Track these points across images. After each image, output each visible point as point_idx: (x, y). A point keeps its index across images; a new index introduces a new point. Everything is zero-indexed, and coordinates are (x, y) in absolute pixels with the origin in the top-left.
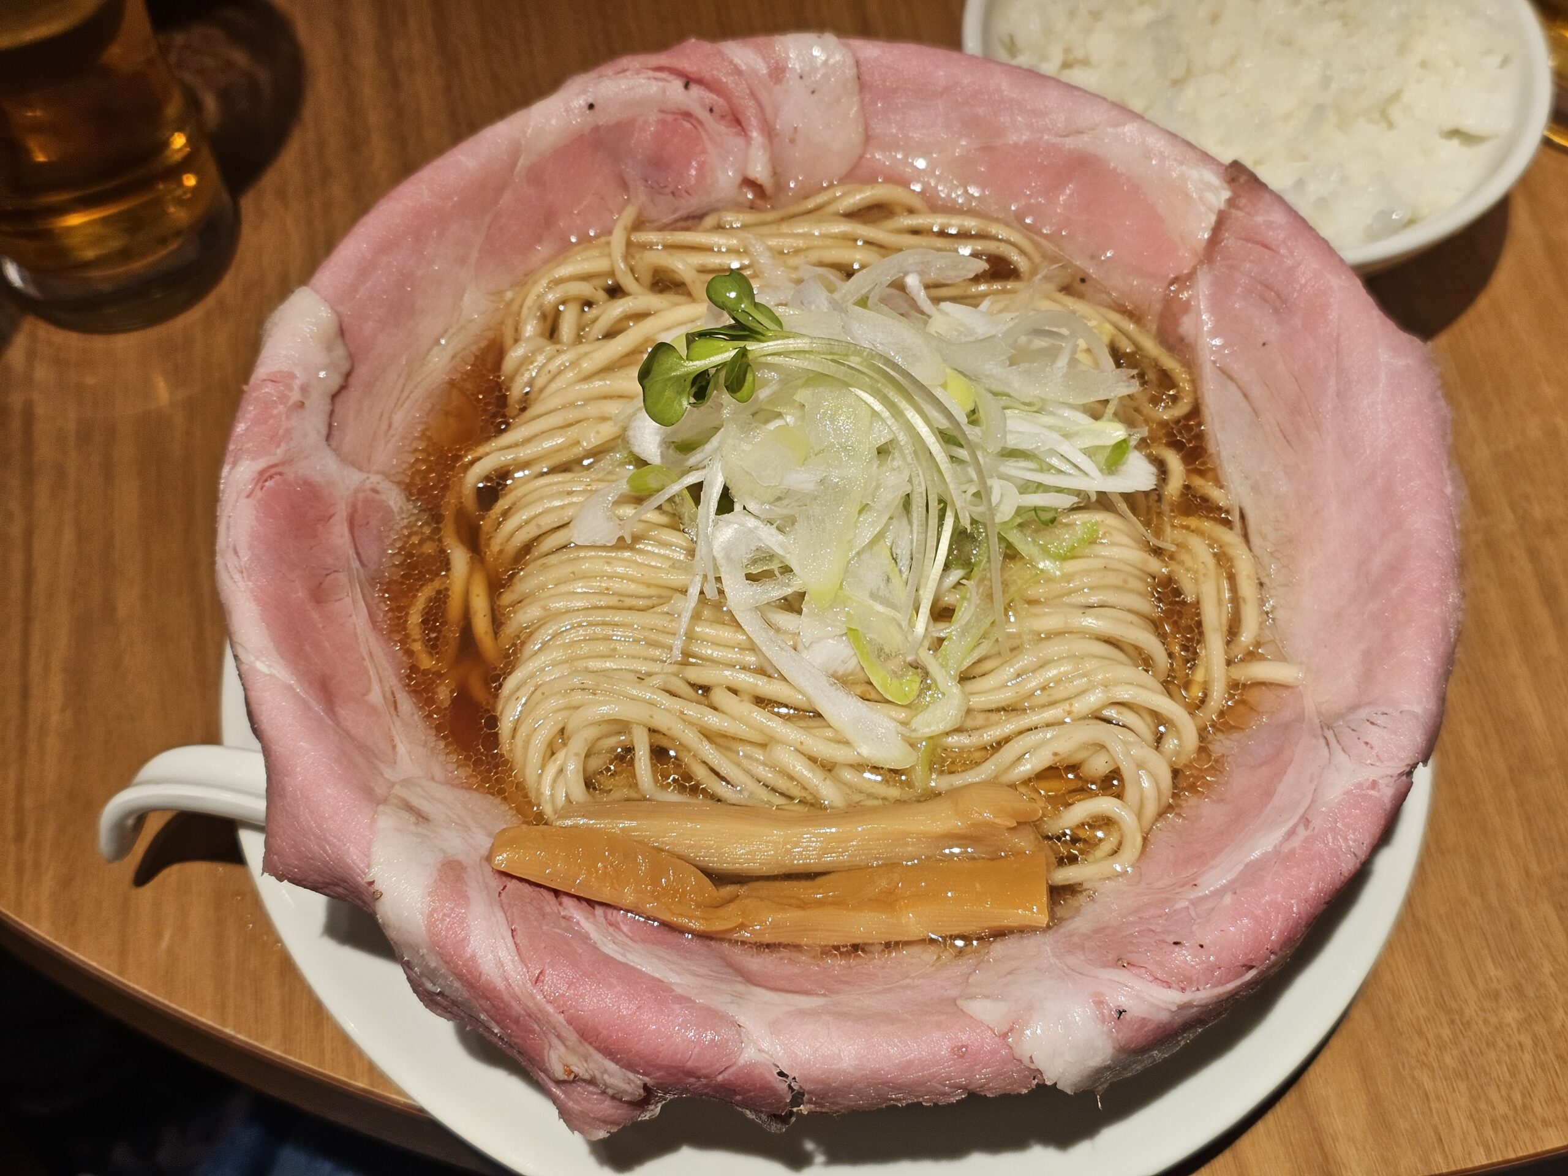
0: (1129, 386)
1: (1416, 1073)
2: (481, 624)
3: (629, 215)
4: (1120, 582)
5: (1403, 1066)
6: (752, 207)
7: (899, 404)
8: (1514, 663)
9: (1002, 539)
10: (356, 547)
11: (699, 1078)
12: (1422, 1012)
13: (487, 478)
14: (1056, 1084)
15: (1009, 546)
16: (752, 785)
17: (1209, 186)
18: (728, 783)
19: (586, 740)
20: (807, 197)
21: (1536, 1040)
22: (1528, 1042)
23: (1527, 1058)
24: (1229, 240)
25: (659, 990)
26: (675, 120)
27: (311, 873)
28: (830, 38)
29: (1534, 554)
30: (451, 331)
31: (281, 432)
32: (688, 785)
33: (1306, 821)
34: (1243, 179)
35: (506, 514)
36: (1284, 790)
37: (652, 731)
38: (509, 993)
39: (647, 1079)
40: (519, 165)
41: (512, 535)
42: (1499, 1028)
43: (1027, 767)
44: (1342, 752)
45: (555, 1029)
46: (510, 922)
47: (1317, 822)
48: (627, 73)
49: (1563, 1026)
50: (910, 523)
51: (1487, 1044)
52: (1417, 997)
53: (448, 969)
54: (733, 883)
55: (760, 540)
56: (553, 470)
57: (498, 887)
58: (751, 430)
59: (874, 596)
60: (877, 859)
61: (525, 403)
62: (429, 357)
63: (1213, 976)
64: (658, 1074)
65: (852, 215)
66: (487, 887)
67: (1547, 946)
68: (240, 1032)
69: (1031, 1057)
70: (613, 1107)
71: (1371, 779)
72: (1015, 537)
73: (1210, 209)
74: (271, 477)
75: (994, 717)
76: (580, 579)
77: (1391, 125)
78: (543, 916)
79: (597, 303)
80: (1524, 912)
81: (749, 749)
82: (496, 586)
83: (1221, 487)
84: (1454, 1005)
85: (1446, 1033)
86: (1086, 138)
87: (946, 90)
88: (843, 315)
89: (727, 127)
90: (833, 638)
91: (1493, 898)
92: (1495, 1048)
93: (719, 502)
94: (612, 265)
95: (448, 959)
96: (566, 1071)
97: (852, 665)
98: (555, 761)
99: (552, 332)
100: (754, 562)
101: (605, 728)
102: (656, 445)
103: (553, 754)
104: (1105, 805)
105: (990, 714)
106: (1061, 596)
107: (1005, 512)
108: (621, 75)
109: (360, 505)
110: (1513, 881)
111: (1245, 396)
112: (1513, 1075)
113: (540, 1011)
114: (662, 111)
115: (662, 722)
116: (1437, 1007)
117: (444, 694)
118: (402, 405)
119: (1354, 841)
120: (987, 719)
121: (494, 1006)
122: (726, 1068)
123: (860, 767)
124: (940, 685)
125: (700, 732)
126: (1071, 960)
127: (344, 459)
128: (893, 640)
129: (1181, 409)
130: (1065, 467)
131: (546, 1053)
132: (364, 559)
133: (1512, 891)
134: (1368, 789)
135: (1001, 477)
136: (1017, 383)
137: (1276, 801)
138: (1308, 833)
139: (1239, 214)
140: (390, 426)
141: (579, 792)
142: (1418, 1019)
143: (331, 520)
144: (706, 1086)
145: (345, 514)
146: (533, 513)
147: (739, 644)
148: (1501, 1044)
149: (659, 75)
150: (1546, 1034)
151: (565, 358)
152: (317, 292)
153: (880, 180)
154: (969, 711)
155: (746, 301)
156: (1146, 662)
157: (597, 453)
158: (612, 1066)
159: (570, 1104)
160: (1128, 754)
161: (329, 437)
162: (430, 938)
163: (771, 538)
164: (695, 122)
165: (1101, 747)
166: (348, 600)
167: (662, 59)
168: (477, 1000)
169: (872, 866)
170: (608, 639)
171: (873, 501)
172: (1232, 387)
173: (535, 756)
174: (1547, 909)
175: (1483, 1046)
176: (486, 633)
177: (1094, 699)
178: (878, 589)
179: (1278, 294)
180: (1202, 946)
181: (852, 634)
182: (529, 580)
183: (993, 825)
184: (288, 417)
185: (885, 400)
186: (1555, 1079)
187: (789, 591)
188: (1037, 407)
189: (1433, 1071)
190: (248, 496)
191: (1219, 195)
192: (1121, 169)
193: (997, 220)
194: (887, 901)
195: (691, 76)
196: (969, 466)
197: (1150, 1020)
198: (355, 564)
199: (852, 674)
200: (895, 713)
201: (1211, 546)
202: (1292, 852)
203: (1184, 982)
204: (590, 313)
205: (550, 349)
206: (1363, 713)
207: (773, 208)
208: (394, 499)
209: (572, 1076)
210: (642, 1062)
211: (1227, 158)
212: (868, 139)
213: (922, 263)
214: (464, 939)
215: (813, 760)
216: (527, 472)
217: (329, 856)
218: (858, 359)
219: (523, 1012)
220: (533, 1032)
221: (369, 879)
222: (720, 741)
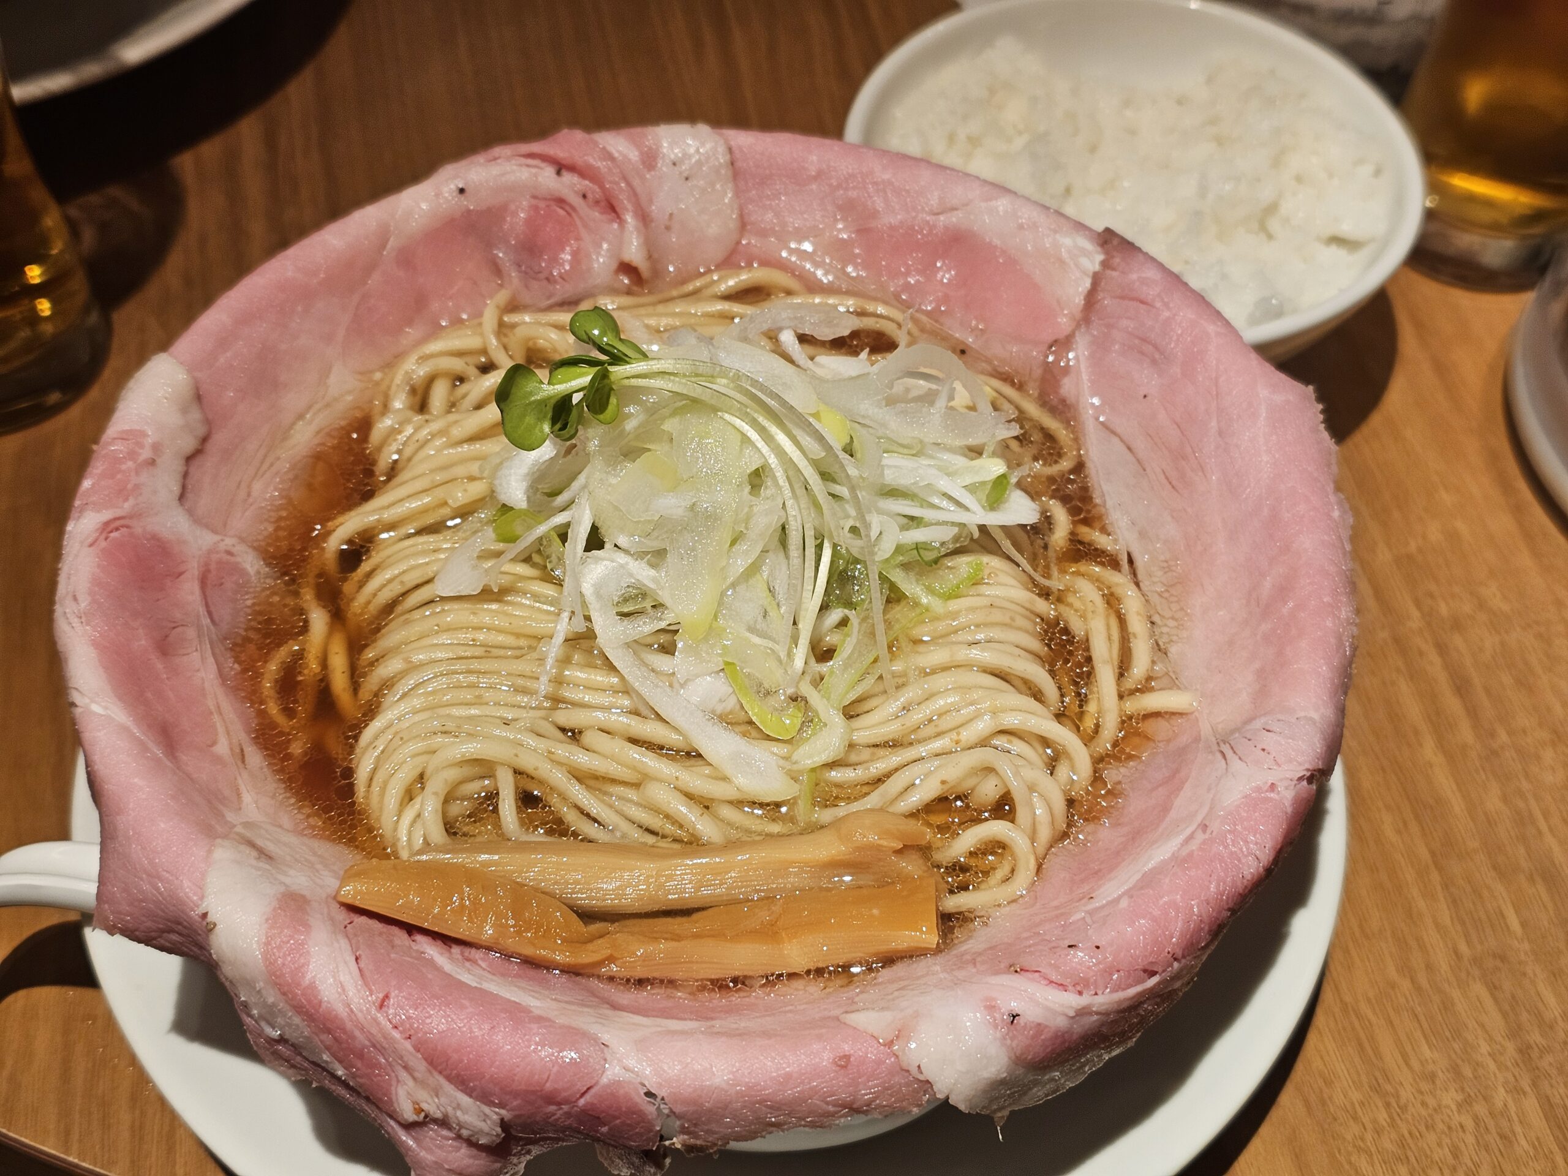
0: (1008, 429)
1: (1353, 1159)
2: (339, 681)
3: (502, 297)
4: (1007, 620)
5: (1339, 1152)
6: (629, 292)
7: (769, 429)
8: (1429, 750)
9: (883, 578)
10: (207, 605)
11: (559, 1104)
12: (1356, 1096)
13: (350, 542)
14: (947, 1098)
15: (893, 587)
16: (625, 826)
17: (1084, 252)
18: (599, 823)
19: (446, 780)
20: (684, 282)
21: (1476, 1119)
22: (1469, 1124)
23: (1470, 1139)
24: (1106, 301)
25: (517, 1014)
26: (548, 206)
27: (143, 919)
28: (703, 129)
29: (1442, 649)
30: (317, 407)
31: (130, 486)
32: (558, 829)
33: (1204, 827)
34: (1115, 242)
35: (369, 575)
36: (1181, 803)
37: (517, 772)
38: (351, 1021)
39: (503, 1112)
40: (389, 246)
41: (375, 595)
42: (1438, 1109)
43: (915, 799)
44: (1239, 761)
45: (401, 1058)
46: (354, 949)
47: (1215, 826)
48: (499, 161)
49: (1505, 1105)
50: (787, 557)
51: (1427, 1127)
52: (1350, 1081)
53: (286, 1001)
54: (605, 920)
55: (631, 575)
56: (419, 532)
57: (345, 920)
58: (619, 463)
59: (752, 630)
60: (758, 891)
61: (393, 471)
62: (292, 432)
63: (1112, 979)
64: (515, 1103)
65: (728, 297)
66: (332, 919)
67: (1482, 1026)
68: (84, 1161)
69: (919, 1067)
70: (471, 1157)
71: (1270, 782)
72: (898, 577)
73: (1085, 273)
74: (117, 529)
75: (881, 752)
76: (446, 631)
77: (1270, 237)
78: (393, 947)
79: (469, 379)
80: (1456, 994)
81: (620, 790)
82: (356, 645)
83: (1109, 535)
84: (1389, 1088)
85: (1382, 1116)
86: (959, 213)
87: (819, 175)
88: (710, 347)
89: (602, 213)
90: (710, 675)
91: (1423, 979)
92: (1434, 1130)
93: (588, 540)
94: (484, 343)
95: (286, 989)
96: (415, 1109)
97: (731, 703)
98: (413, 806)
99: (422, 406)
100: (626, 600)
101: (467, 771)
102: (522, 491)
103: (411, 799)
104: (996, 828)
105: (875, 750)
106: (948, 635)
107: (886, 549)
108: (493, 162)
109: (213, 567)
110: (1443, 960)
111: (1129, 449)
112: (1456, 1156)
113: (385, 1038)
114: (534, 197)
115: (528, 762)
116: (1371, 1090)
117: (297, 749)
118: (262, 476)
119: (1256, 844)
120: (873, 754)
121: (335, 1039)
122: (589, 1089)
123: (738, 804)
124: (822, 716)
125: (569, 772)
126: (961, 974)
127: (197, 520)
128: (772, 674)
129: (1066, 464)
130: (945, 503)
131: (393, 1088)
132: (216, 618)
133: (1443, 973)
134: (1267, 791)
135: (880, 512)
136: (895, 425)
137: (1173, 814)
138: (1207, 836)
139: (1115, 274)
140: (249, 495)
141: (437, 834)
142: (1352, 1104)
143: (182, 577)
144: (568, 1115)
145: (196, 573)
146: (396, 572)
147: (612, 687)
148: (1441, 1126)
149: (530, 161)
150: (1488, 1114)
151: (435, 426)
152: (176, 358)
153: (755, 265)
154: (851, 746)
155: (609, 334)
156: (1037, 695)
157: (465, 513)
158: (465, 1100)
159: (423, 1154)
160: (1016, 774)
161: (182, 497)
162: (267, 967)
163: (643, 573)
164: (567, 208)
165: (989, 770)
166: (196, 656)
167: (536, 147)
168: (317, 1035)
169: (752, 900)
170: (472, 686)
171: (747, 529)
172: (1115, 440)
173: (392, 800)
174: (1479, 989)
175: (1423, 1129)
176: (344, 689)
177: (983, 726)
178: (756, 622)
179: (1156, 347)
180: (1098, 947)
181: (728, 669)
182: (393, 636)
183: (878, 848)
184: (137, 473)
185: (754, 424)
186: (1500, 1158)
187: (663, 625)
188: (918, 451)
189: (1371, 1156)
190: (91, 545)
191: (1093, 260)
192: (997, 242)
193: (875, 299)
194: (770, 933)
195: (564, 162)
196: (848, 502)
197: (1046, 1026)
198: (206, 621)
199: (731, 712)
200: (776, 748)
201: (1100, 589)
202: (1191, 855)
203: (1080, 985)
204: (463, 389)
205: (418, 418)
206: (1258, 724)
207: (650, 292)
208: (252, 564)
209: (423, 1114)
210: (497, 1090)
211: (1100, 228)
212: (743, 225)
213: (796, 318)
214: (303, 966)
215: (689, 796)
216: (392, 534)
217: (161, 894)
218: (724, 381)
219: (367, 1043)
220: (378, 1065)
221: (200, 911)
222: (592, 783)
